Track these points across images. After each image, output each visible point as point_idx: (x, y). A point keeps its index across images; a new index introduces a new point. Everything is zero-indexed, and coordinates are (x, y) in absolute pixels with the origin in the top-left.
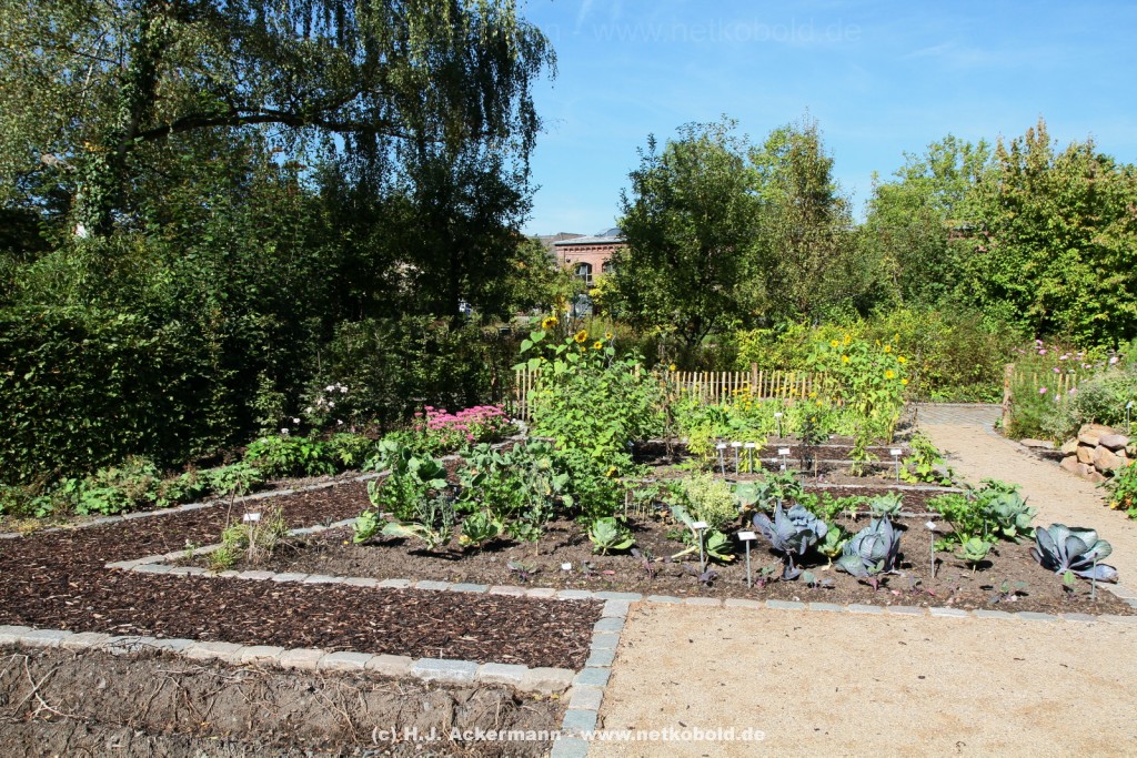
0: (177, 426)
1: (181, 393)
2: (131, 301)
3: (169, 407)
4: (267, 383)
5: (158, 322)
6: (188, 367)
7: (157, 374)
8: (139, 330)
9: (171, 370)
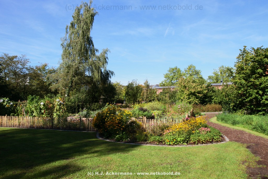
0: (73, 111)
1: (74, 109)
2: (70, 102)
3: (73, 110)
4: (80, 108)
5: (72, 104)
6: (74, 107)
7: (72, 107)
8: (71, 104)
9: (73, 107)
